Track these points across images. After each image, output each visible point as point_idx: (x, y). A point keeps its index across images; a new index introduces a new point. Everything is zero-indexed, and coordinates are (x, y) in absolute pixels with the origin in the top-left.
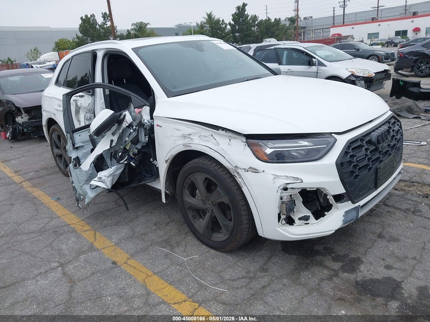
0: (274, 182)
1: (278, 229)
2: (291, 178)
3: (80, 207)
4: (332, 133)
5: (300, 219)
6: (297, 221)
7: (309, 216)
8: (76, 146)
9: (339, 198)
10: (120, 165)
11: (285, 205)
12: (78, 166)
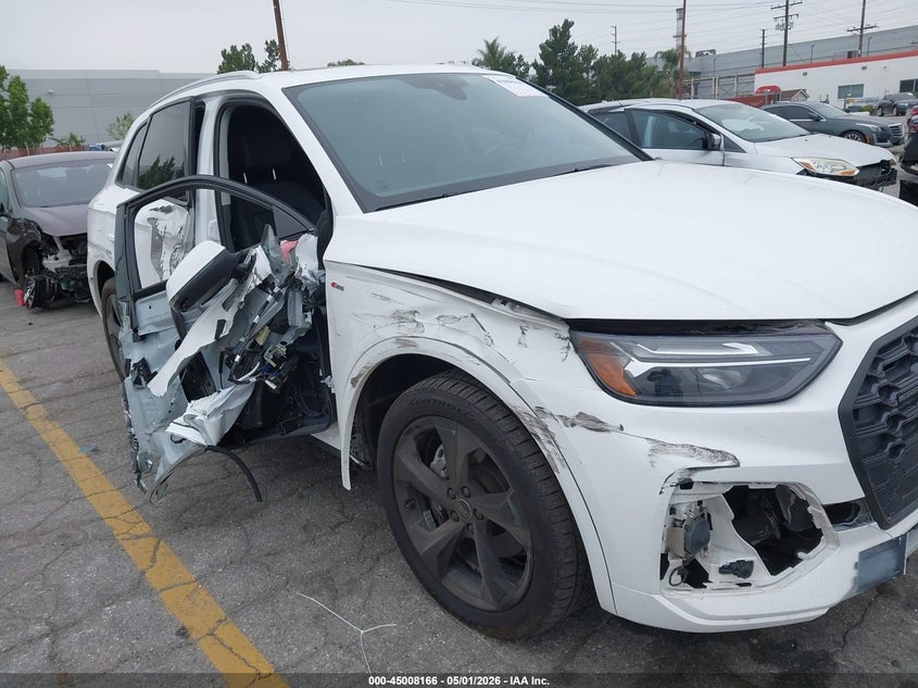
0: (652, 463)
1: (658, 597)
2: (704, 452)
3: (142, 488)
4: (823, 321)
5: (723, 570)
6: (714, 576)
7: (751, 563)
8: (141, 333)
9: (841, 514)
10: (240, 387)
11: (681, 531)
12: (143, 382)
